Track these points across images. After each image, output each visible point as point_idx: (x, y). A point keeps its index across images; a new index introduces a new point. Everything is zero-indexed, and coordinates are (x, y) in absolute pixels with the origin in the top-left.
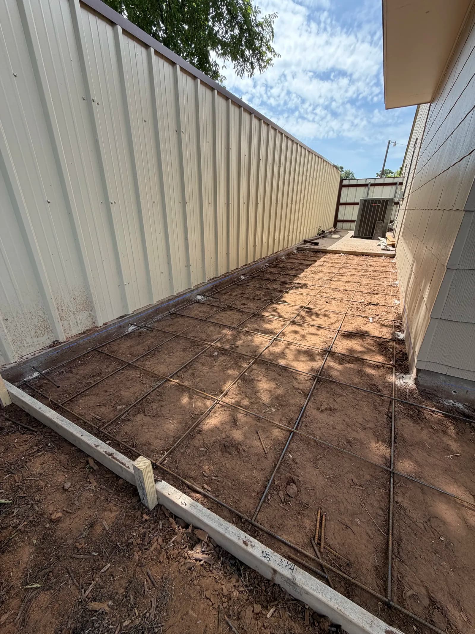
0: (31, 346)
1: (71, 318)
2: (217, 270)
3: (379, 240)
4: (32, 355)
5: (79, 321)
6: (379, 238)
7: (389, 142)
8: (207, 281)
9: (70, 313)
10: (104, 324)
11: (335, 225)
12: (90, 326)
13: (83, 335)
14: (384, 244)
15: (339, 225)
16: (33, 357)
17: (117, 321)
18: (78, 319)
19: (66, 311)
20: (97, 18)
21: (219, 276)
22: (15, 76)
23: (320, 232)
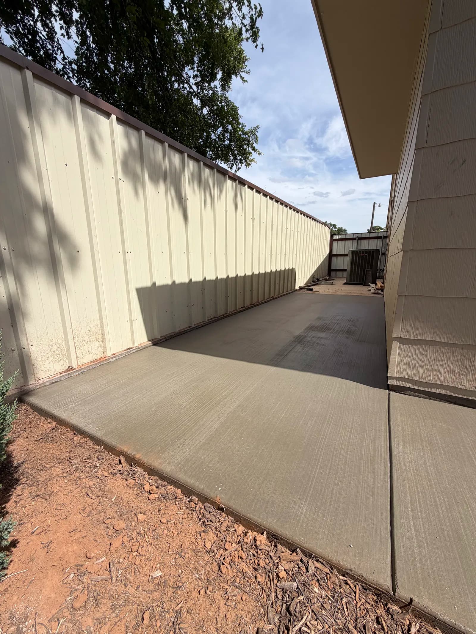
0: (48, 371)
1: (84, 347)
2: (216, 311)
3: (370, 285)
4: (48, 379)
5: (90, 351)
6: (369, 284)
7: (374, 203)
8: (207, 320)
9: (84, 342)
10: (112, 355)
11: (329, 274)
12: (100, 355)
13: (93, 363)
14: (373, 289)
15: (333, 274)
16: (49, 380)
17: (123, 352)
18: (90, 349)
19: (81, 340)
20: (128, 127)
21: (218, 315)
22: (66, 165)
23: (315, 280)
